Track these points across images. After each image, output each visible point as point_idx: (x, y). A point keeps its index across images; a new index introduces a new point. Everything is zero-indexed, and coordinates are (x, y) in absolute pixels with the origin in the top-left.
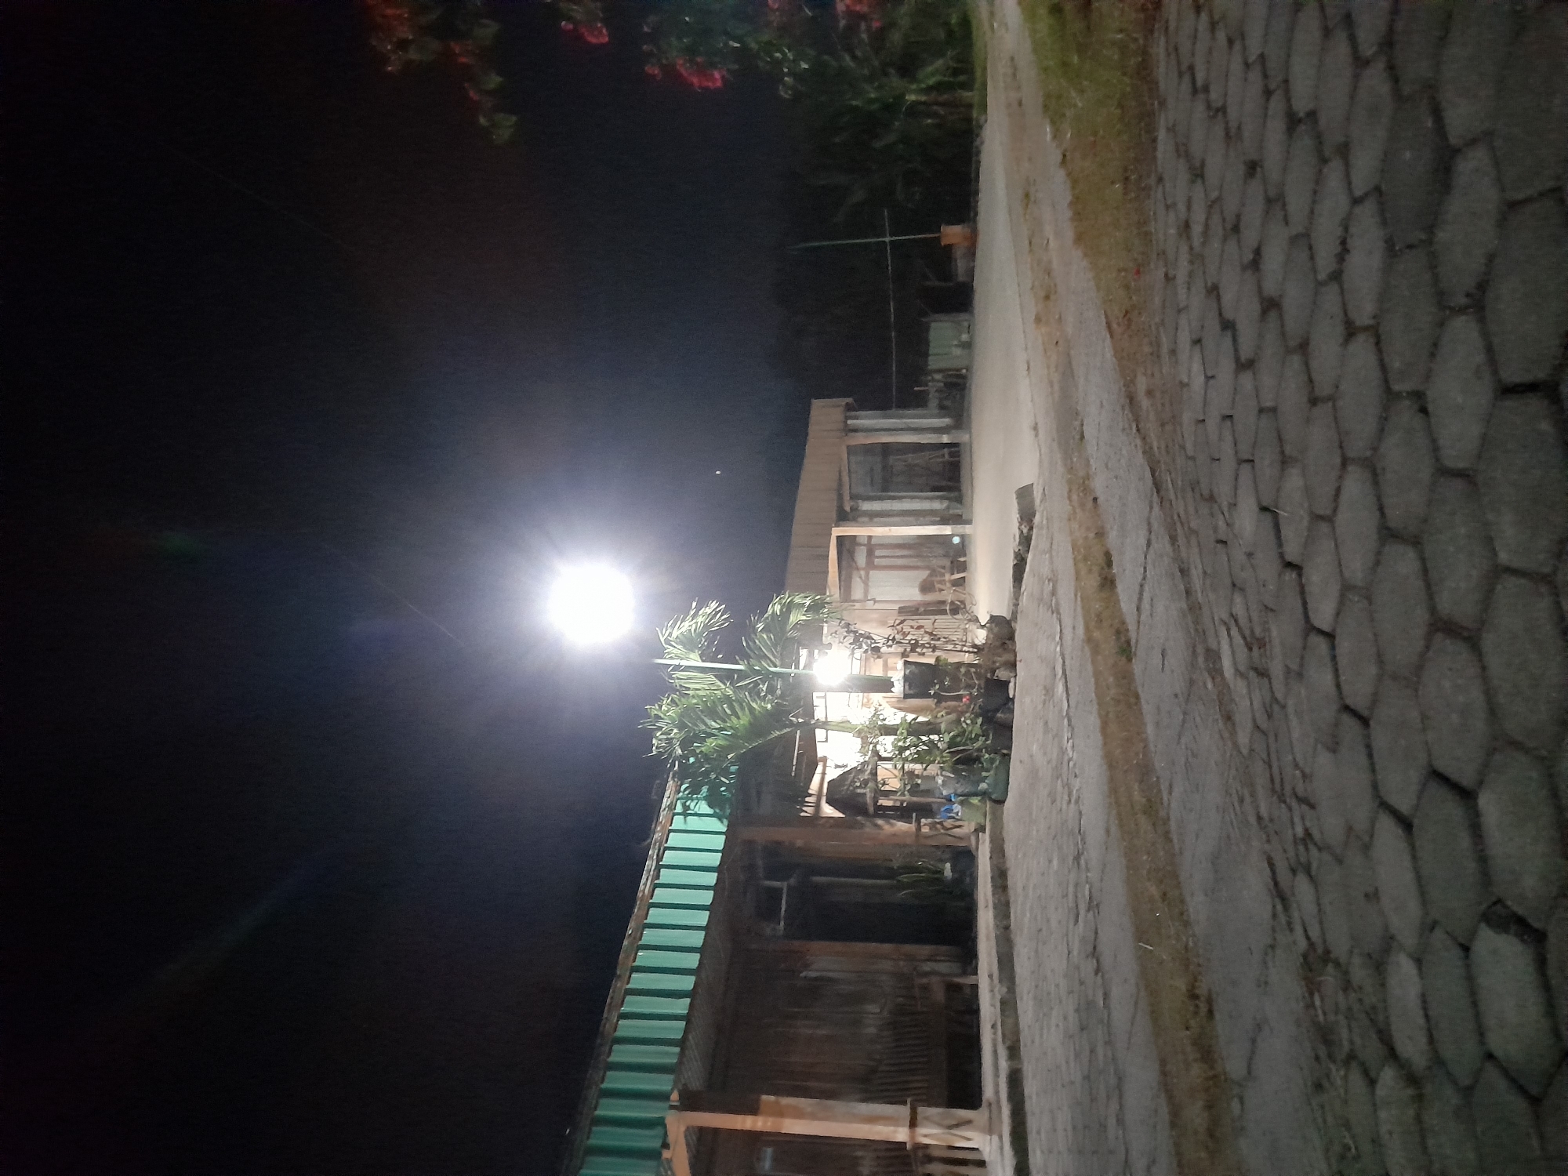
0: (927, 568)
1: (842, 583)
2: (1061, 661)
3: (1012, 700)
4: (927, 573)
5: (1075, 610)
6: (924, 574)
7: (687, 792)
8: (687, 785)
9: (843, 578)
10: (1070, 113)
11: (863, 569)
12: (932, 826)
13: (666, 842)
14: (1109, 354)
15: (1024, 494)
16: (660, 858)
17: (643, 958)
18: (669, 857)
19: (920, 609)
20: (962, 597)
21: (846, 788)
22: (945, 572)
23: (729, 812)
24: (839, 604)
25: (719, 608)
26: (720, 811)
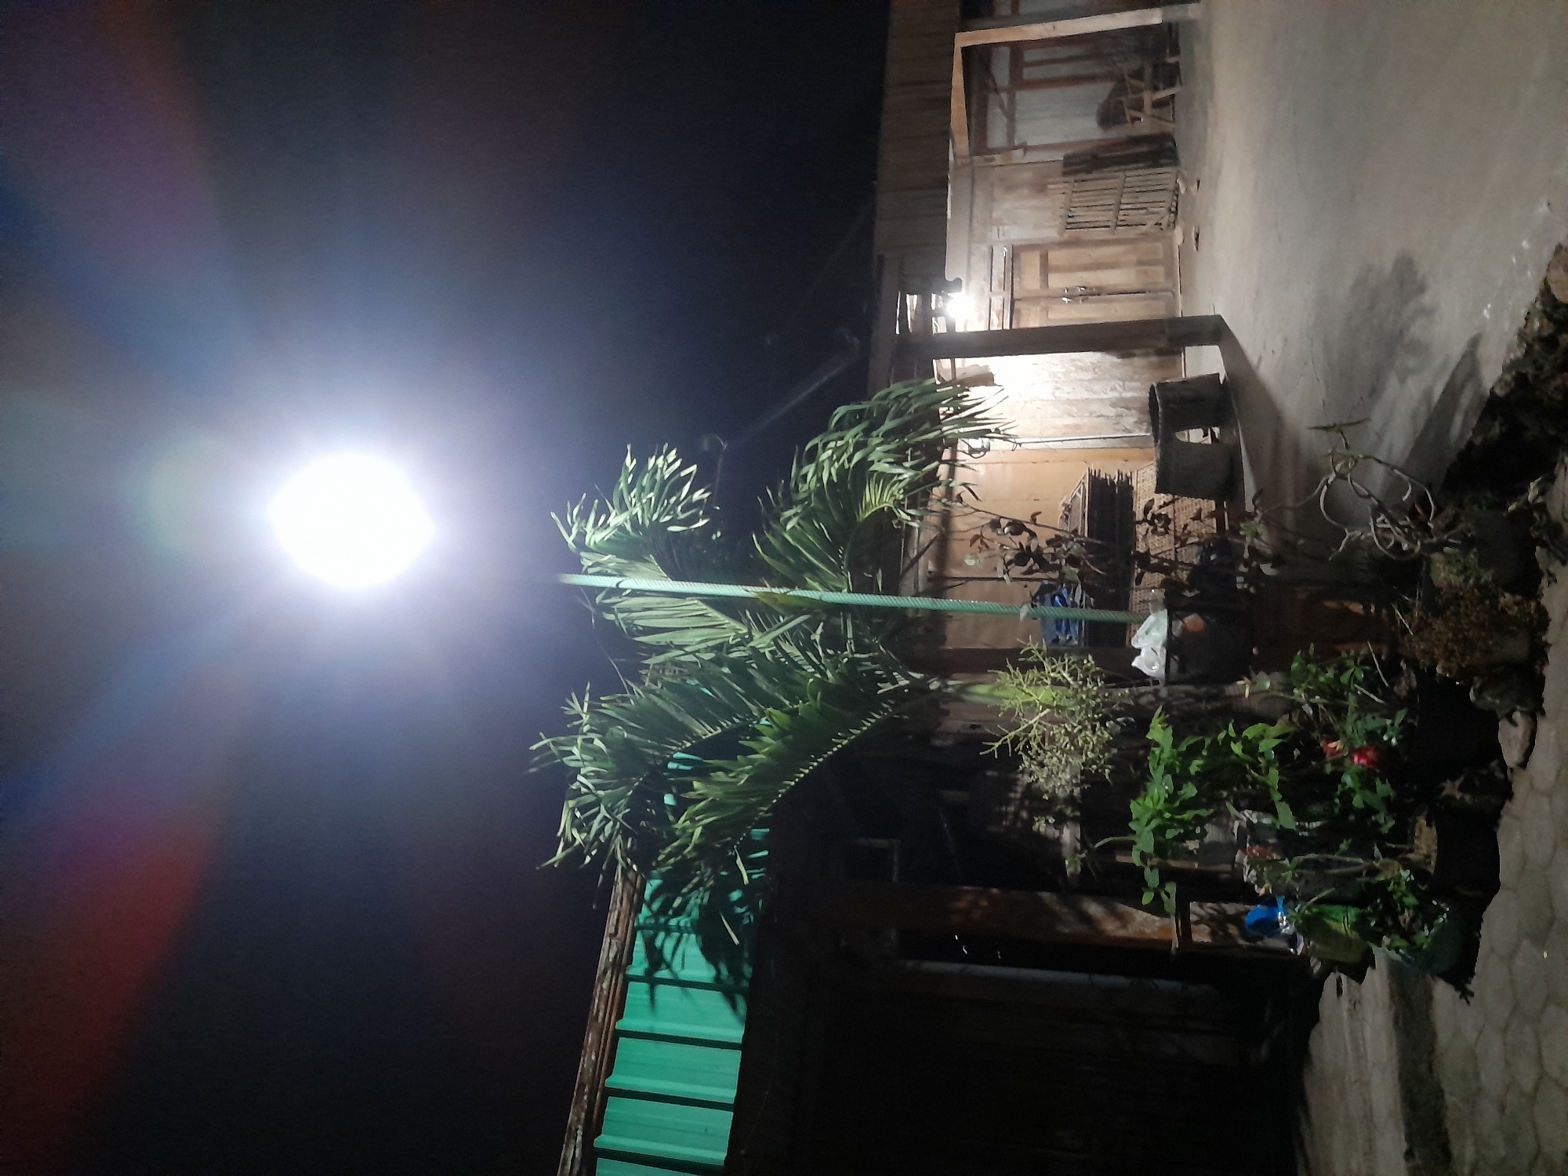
0: (1109, 77)
1: (973, 121)
4: (1111, 86)
7: (656, 906)
9: (973, 111)
11: (1003, 90)
13: (609, 1073)
16: (594, 1127)
18: (613, 1125)
19: (1100, 156)
20: (1169, 127)
21: (1012, 809)
22: (1142, 84)
23: (748, 970)
24: (968, 160)
25: (683, 474)
26: (730, 971)
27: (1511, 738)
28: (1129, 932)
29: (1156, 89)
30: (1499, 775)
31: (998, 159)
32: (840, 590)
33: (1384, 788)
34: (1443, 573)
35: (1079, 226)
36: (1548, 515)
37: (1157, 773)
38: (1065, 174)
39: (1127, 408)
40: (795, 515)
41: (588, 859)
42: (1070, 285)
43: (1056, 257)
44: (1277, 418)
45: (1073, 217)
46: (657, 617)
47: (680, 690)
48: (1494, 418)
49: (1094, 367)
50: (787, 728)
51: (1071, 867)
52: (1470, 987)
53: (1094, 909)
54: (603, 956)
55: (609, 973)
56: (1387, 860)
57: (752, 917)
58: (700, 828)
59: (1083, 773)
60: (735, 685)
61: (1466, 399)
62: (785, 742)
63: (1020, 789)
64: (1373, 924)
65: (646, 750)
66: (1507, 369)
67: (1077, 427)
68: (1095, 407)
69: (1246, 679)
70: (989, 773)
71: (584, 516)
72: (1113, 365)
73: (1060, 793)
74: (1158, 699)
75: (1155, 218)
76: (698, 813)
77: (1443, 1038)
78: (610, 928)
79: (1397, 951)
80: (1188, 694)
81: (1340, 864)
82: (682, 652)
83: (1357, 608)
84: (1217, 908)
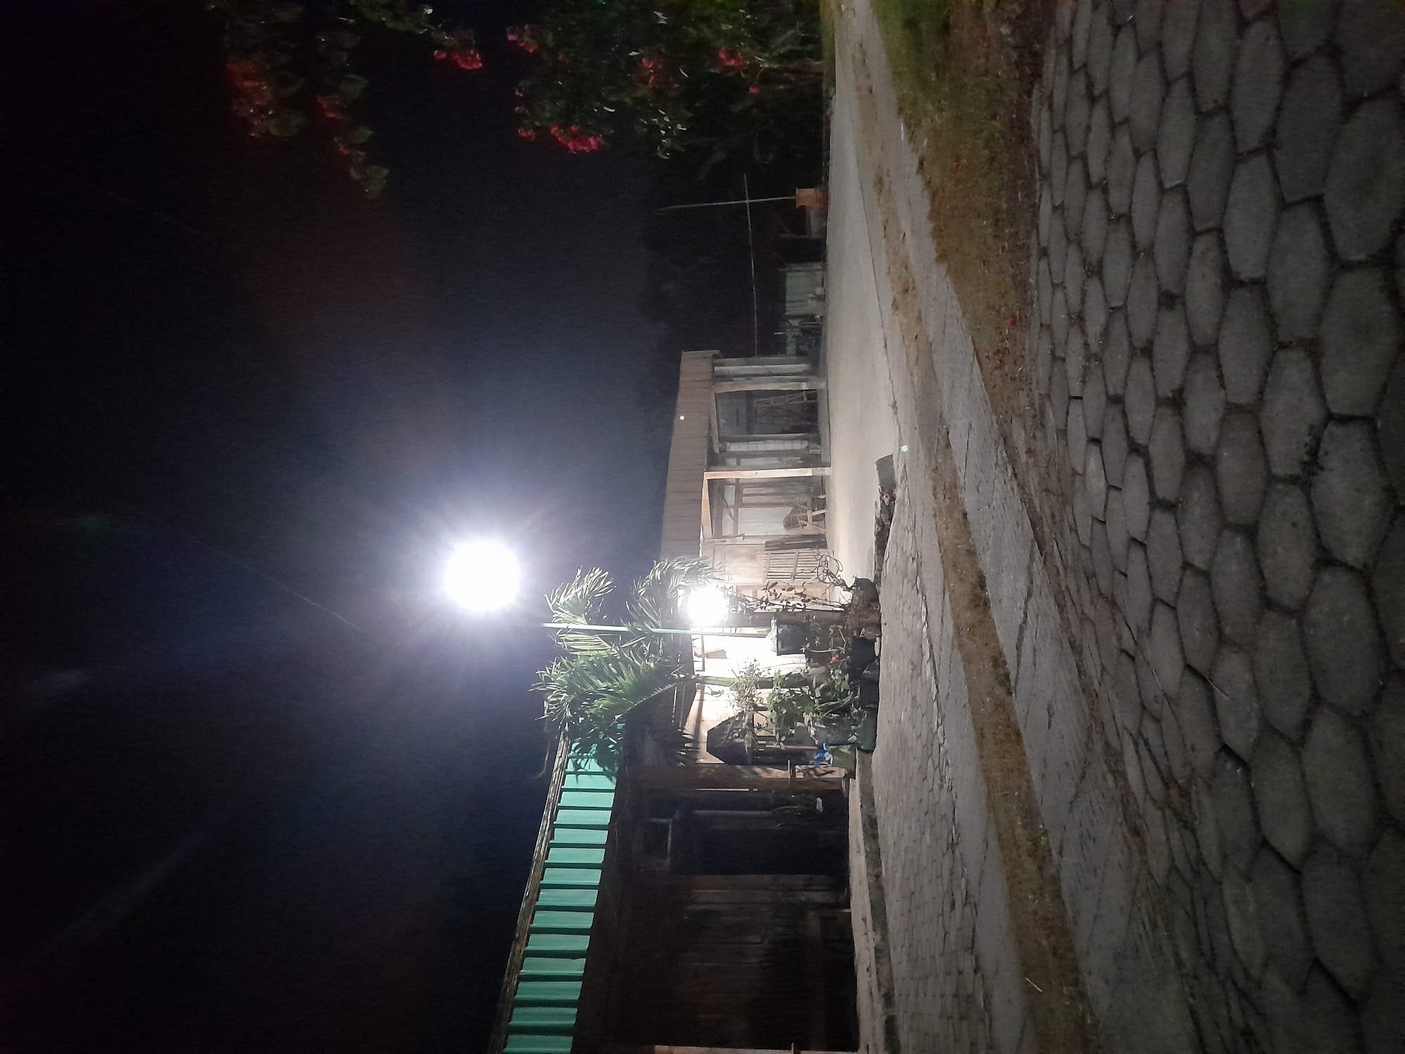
0: (789, 504)
1: (714, 521)
2: (928, 645)
3: (879, 657)
4: (791, 509)
5: (943, 605)
6: (789, 510)
7: (577, 751)
8: (577, 744)
9: (715, 515)
10: (926, 122)
11: (732, 507)
12: (806, 772)
13: (559, 802)
14: (978, 382)
15: (885, 465)
16: (554, 818)
17: (542, 919)
18: (562, 817)
19: (785, 543)
20: (822, 531)
21: (725, 737)
22: (806, 508)
23: (617, 769)
24: (711, 540)
25: (602, 576)
26: (609, 768)
27: (877, 644)
28: (772, 777)
29: (814, 510)
30: (877, 661)
31: (729, 541)
35: (774, 577)
38: (766, 550)
43: (762, 593)
45: (770, 573)
54: (555, 767)
55: (558, 770)
62: (635, 686)
71: (561, 592)
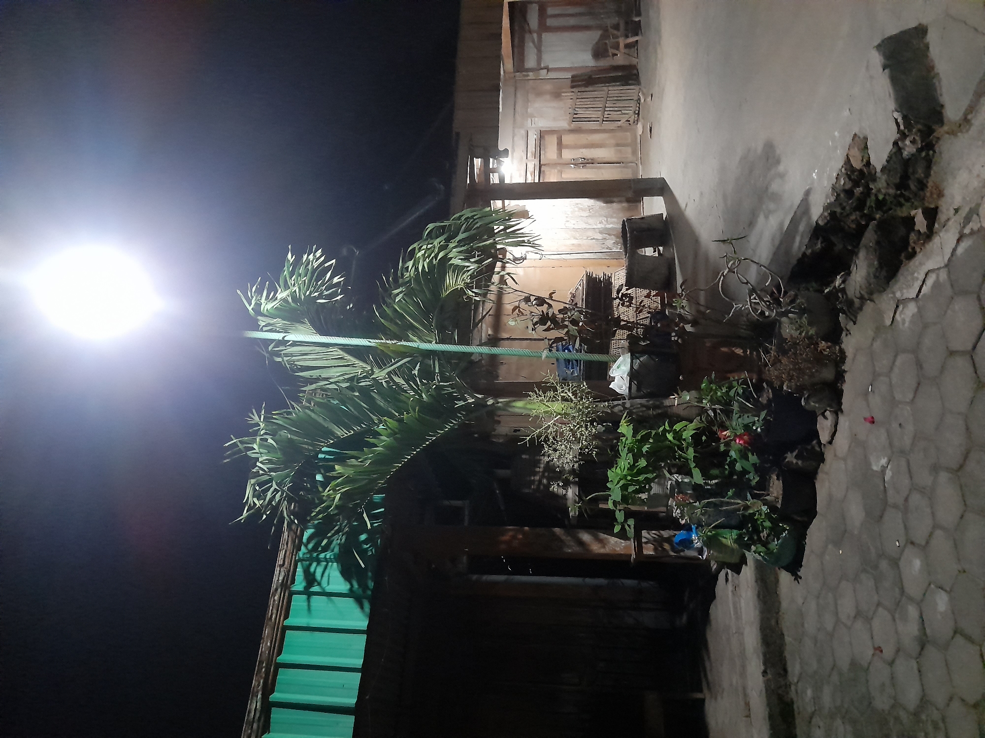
1: (516, 50)
4: (600, 33)
7: (310, 546)
11: (535, 32)
13: (279, 653)
15: (904, 56)
16: (269, 688)
19: (594, 77)
20: (634, 61)
21: (537, 478)
22: (619, 33)
23: (371, 584)
24: (512, 75)
25: (326, 265)
26: (359, 585)
27: (824, 427)
28: (607, 550)
29: (627, 37)
30: (818, 449)
31: (531, 75)
32: (431, 342)
33: (753, 458)
34: (788, 330)
35: (580, 120)
36: (846, 294)
37: (624, 453)
38: (572, 87)
39: (609, 235)
40: (401, 292)
41: (265, 517)
42: (575, 158)
43: (567, 139)
44: (696, 241)
45: (576, 114)
46: (310, 359)
47: (326, 407)
48: (818, 239)
49: (590, 209)
50: (397, 430)
51: (573, 512)
52: (799, 573)
53: (586, 537)
54: (275, 579)
55: (279, 590)
56: (755, 500)
57: (373, 550)
58: (340, 495)
59: (580, 454)
60: (362, 404)
61: (801, 228)
62: (395, 439)
63: (542, 466)
64: (746, 539)
65: (304, 446)
66: (826, 208)
67: (579, 245)
68: (590, 233)
69: (676, 395)
70: (524, 456)
71: (259, 292)
72: (601, 208)
73: (567, 467)
74: (625, 408)
75: (626, 117)
76: (337, 485)
77: (784, 604)
78: (280, 561)
79: (760, 555)
80: (642, 405)
81: (728, 504)
82: (329, 382)
83: (739, 351)
84: (658, 534)
